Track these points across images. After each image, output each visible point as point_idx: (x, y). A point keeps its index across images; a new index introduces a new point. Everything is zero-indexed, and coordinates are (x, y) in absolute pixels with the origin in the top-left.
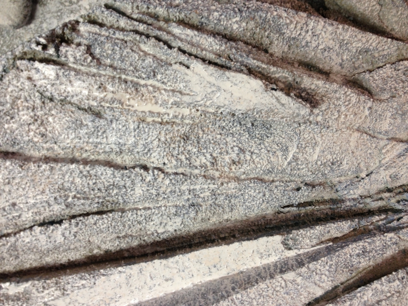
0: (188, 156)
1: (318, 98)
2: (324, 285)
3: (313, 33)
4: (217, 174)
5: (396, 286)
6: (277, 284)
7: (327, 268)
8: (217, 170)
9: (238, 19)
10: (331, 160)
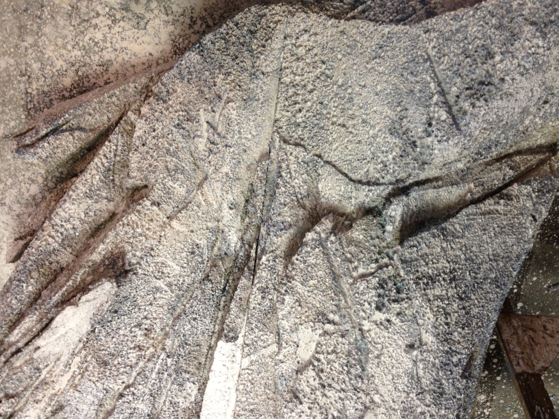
0: (123, 366)
1: (117, 251)
2: (270, 341)
3: (65, 222)
4: (152, 350)
5: (289, 300)
6: (246, 376)
7: (257, 330)
8: (148, 348)
9: (25, 285)
10: (188, 254)
